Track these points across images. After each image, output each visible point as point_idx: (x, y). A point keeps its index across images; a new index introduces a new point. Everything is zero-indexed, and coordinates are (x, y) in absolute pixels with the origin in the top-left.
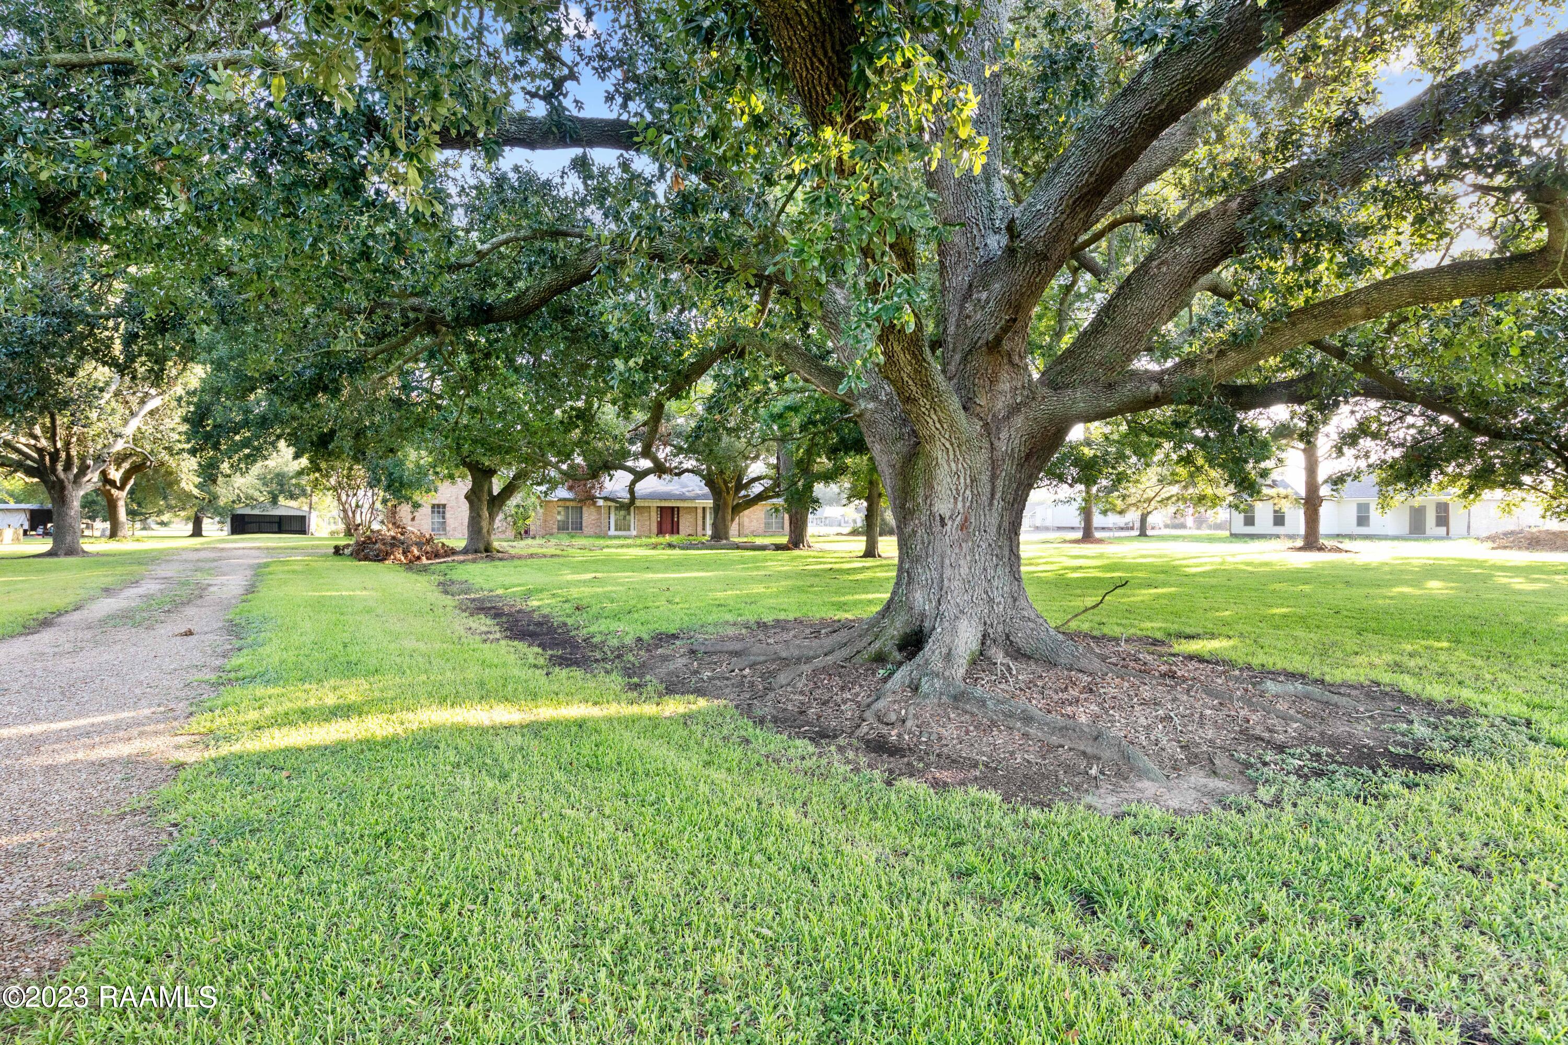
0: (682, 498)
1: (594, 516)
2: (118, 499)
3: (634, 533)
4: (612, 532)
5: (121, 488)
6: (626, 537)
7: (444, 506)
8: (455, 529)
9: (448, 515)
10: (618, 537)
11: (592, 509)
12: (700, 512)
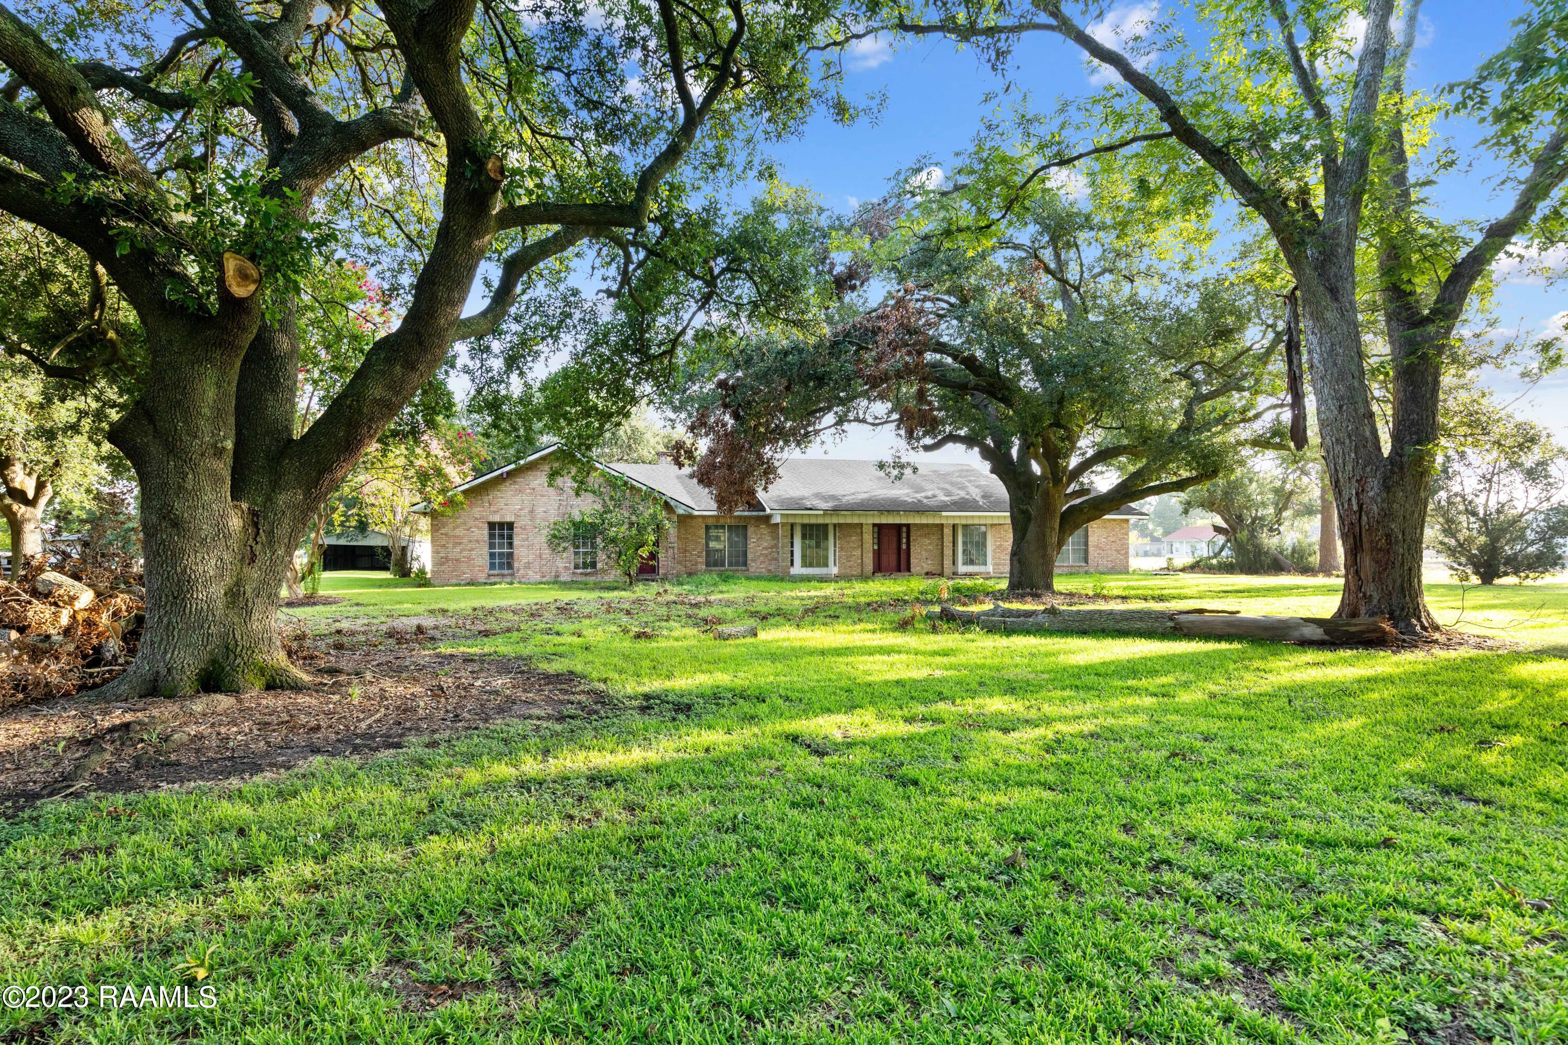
0: (918, 509)
1: (767, 541)
2: (25, 520)
3: (834, 570)
4: (797, 569)
5: (32, 503)
6: (822, 579)
7: (510, 526)
8: (528, 566)
9: (516, 541)
10: (808, 579)
11: (764, 529)
12: (948, 532)
